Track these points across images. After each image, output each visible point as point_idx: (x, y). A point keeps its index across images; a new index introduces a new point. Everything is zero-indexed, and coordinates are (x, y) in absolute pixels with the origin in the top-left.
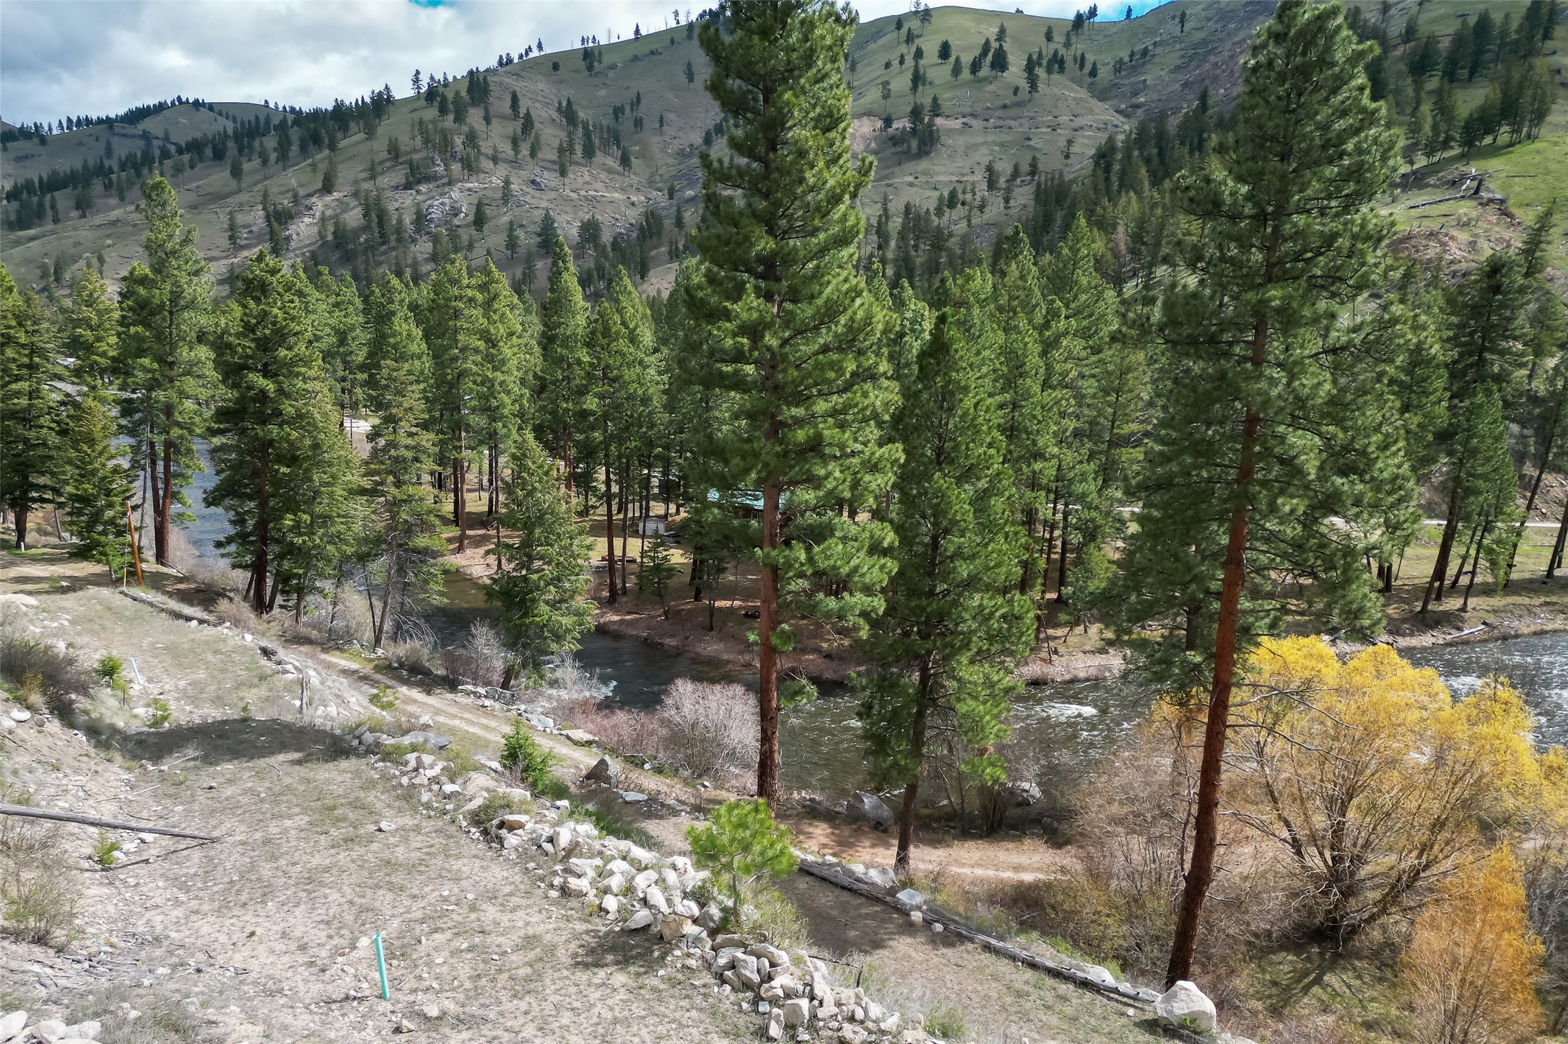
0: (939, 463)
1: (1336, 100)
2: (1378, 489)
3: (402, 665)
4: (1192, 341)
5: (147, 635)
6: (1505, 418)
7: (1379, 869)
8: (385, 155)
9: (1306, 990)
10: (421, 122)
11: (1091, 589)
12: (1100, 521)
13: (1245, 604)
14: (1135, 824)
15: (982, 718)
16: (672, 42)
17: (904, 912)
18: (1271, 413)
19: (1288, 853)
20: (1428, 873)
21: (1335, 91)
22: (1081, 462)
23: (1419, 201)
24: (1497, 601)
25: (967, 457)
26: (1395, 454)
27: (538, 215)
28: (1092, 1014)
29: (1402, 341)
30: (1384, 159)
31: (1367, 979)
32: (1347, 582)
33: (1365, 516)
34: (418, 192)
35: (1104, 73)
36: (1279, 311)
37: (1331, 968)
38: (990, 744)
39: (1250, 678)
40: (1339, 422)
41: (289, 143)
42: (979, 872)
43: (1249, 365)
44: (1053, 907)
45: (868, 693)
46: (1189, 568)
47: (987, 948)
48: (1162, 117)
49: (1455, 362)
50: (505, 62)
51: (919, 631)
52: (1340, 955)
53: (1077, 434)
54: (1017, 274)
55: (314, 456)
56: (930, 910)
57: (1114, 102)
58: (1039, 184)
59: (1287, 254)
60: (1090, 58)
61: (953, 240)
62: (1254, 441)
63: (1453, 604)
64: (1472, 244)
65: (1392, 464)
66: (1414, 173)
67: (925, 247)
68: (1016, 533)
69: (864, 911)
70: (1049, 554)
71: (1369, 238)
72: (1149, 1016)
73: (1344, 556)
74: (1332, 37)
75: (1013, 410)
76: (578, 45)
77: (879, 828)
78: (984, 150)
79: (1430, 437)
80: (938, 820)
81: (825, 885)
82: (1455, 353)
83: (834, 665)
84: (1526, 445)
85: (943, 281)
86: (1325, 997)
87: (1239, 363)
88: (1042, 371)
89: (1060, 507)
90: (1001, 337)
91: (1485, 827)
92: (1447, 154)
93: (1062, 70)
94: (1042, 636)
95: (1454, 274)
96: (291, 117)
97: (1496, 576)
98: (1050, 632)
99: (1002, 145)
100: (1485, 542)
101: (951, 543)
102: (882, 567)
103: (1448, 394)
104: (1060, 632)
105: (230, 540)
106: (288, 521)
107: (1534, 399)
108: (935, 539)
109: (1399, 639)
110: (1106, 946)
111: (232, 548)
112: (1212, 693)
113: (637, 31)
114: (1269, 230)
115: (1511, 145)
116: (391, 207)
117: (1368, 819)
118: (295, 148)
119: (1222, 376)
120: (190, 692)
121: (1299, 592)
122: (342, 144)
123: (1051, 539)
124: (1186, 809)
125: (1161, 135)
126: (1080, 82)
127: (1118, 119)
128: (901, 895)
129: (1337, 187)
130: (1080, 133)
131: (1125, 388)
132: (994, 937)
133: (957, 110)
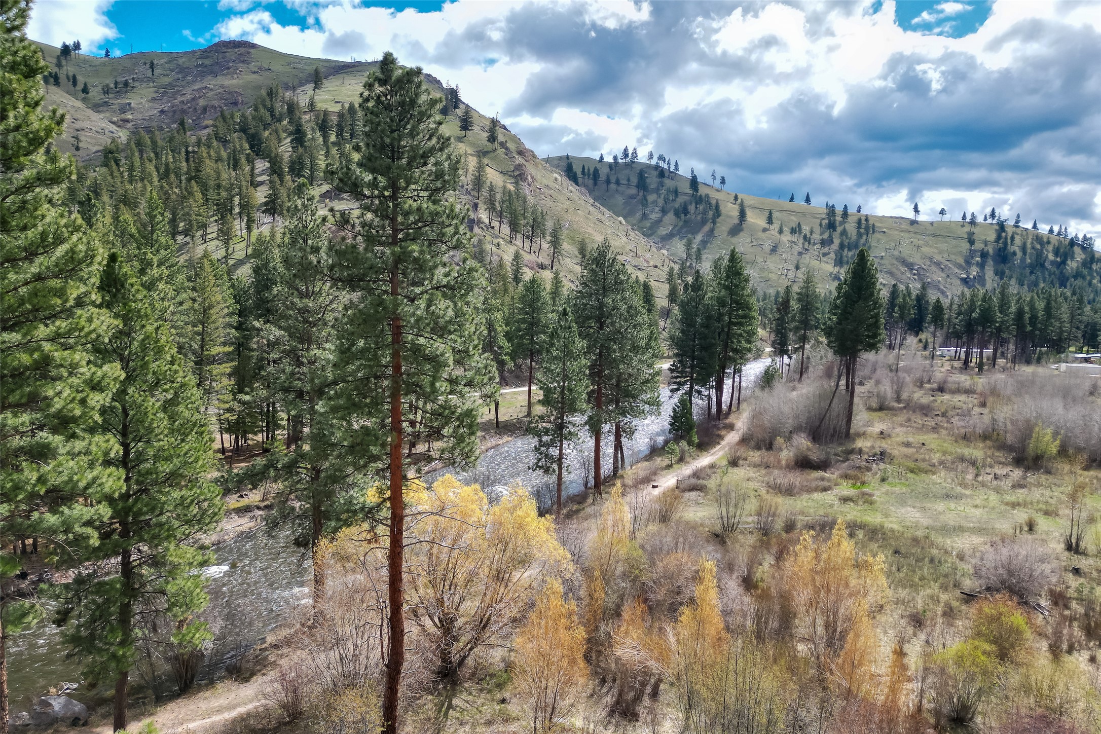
2: (479, 373)
9: (446, 716)
31: (474, 693)
35: (95, 92)
39: (409, 511)
52: (455, 685)
59: (408, 224)
60: (81, 80)
93: (57, 82)
108: (125, 447)
112: (392, 525)
126: (74, 95)
127: (113, 128)
129: (428, 184)
130: (82, 133)
131: (210, 321)
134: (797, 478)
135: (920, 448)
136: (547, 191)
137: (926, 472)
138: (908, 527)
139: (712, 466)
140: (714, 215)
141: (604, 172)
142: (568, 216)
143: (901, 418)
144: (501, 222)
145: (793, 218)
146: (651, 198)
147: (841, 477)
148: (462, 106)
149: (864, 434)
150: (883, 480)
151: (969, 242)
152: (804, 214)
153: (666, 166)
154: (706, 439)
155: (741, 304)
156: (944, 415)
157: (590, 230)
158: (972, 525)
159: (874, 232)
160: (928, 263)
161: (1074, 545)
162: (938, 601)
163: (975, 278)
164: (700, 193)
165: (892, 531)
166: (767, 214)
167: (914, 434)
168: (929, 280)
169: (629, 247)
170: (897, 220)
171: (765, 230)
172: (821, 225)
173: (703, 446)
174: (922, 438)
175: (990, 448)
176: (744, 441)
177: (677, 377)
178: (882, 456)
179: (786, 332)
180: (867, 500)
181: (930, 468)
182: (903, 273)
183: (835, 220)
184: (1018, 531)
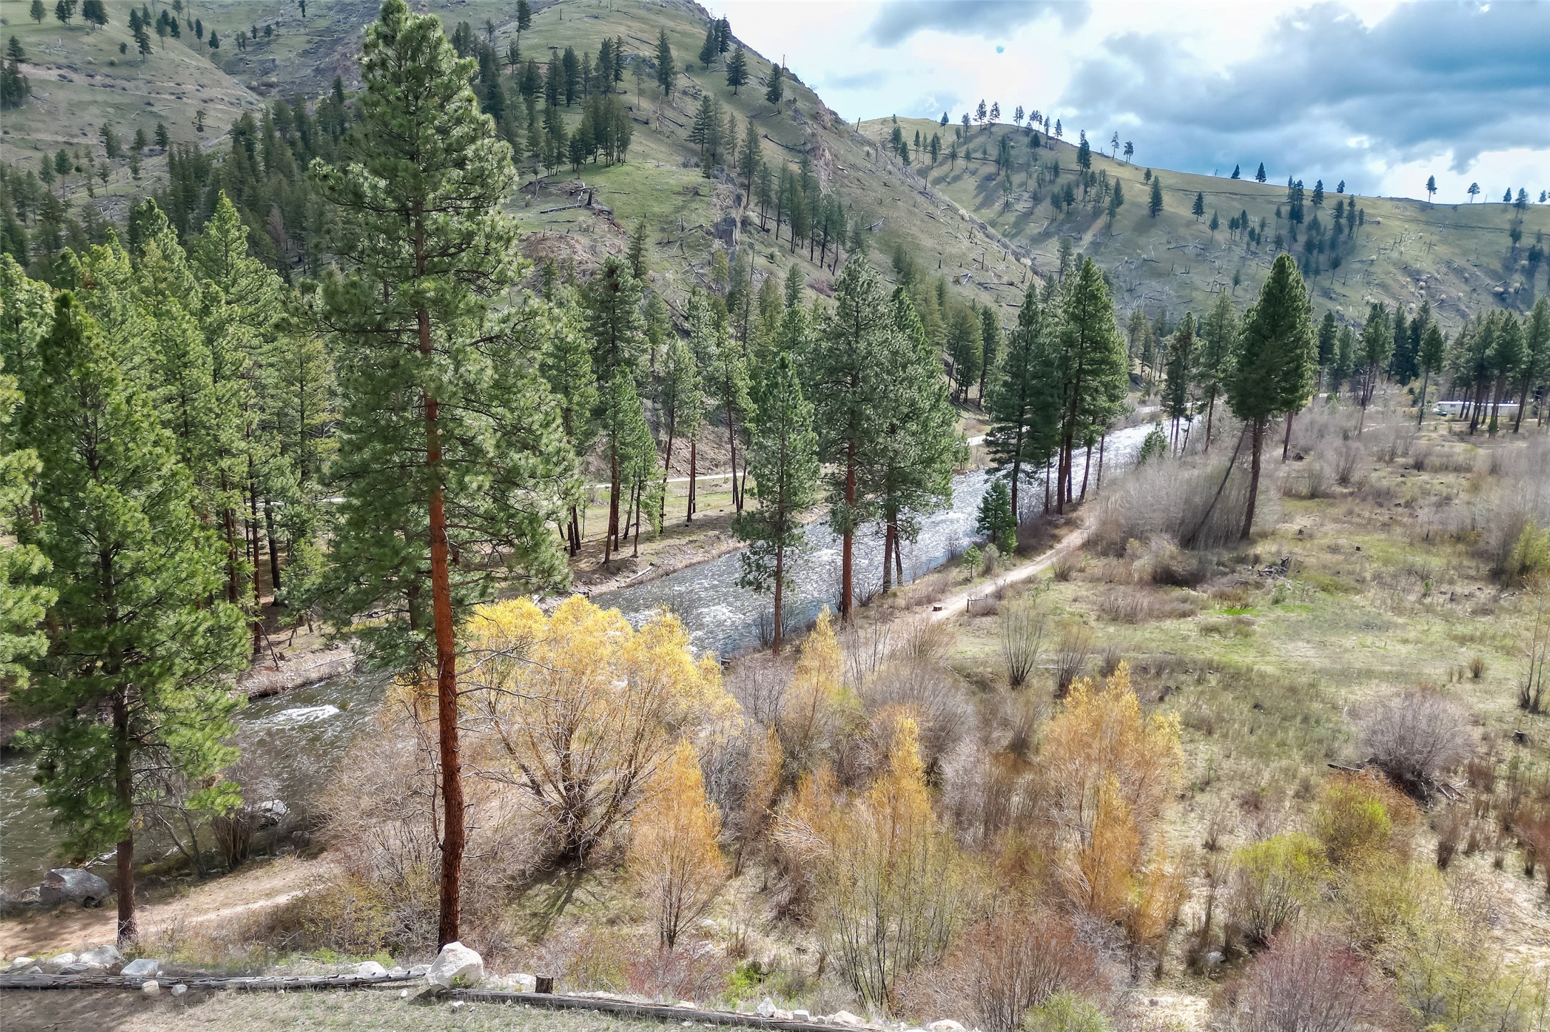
0: (94, 469)
1: (451, 107)
2: (547, 461)
4: (360, 330)
6: (639, 395)
7: (602, 787)
9: (560, 910)
11: (306, 587)
12: (306, 516)
13: (455, 578)
14: (390, 810)
15: (201, 746)
17: (134, 987)
18: (446, 396)
19: (528, 797)
20: (637, 778)
21: (448, 98)
22: (274, 456)
23: (548, 207)
24: (658, 545)
25: (128, 459)
26: (556, 430)
28: (365, 1011)
29: (543, 331)
30: (500, 168)
31: (606, 882)
32: (537, 545)
33: (542, 486)
35: (227, 45)
36: (435, 302)
37: (578, 885)
38: (217, 771)
39: (472, 645)
40: (505, 404)
42: (226, 912)
43: (418, 353)
44: (312, 921)
45: (46, 750)
46: (397, 553)
47: (243, 989)
48: (298, 102)
49: (596, 349)
51: (103, 667)
52: (583, 871)
53: (264, 426)
54: (159, 253)
56: (168, 973)
57: (245, 77)
58: (171, 156)
59: (434, 249)
60: (208, 27)
61: (71, 211)
62: (436, 425)
63: (626, 552)
64: (593, 248)
65: (554, 439)
66: (539, 182)
67: (34, 216)
68: (208, 538)
69: (79, 1005)
70: (256, 556)
71: (500, 238)
72: (422, 990)
73: (531, 523)
74: (436, 48)
75: (183, 403)
77: (90, 903)
78: (94, 110)
79: (588, 414)
80: (167, 872)
81: (18, 994)
82: (594, 341)
84: (658, 416)
85: (64, 257)
86: (575, 912)
87: (409, 350)
88: (210, 360)
89: (261, 505)
90: (152, 323)
91: (672, 729)
92: (561, 168)
93: (176, 33)
94: (263, 643)
95: (584, 272)
97: (653, 525)
98: (272, 637)
99: (117, 107)
100: (642, 498)
101: (126, 560)
102: (35, 599)
103: (595, 376)
104: (283, 636)
107: (658, 379)
108: (105, 556)
109: (593, 588)
110: (373, 938)
112: (439, 666)
114: (413, 225)
115: (608, 166)
117: (587, 748)
119: (395, 364)
121: (502, 560)
123: (256, 541)
124: (432, 779)
125: (301, 119)
126: (200, 51)
127: (252, 96)
128: (126, 971)
129: (465, 189)
130: (211, 105)
131: (309, 377)
132: (249, 975)
133: (48, 58)
134: (1145, 599)
135: (1352, 554)
136: (852, 173)
137: (1346, 591)
138: (1289, 671)
139: (1030, 580)
140: (1112, 202)
141: (948, 139)
142: (883, 211)
143: (1339, 510)
144: (779, 222)
145: (1236, 204)
146: (1017, 178)
147: (1215, 596)
148: (732, 47)
149: (1273, 533)
150: (1276, 602)
151: (1512, 235)
152: (1253, 197)
153: (1042, 129)
154: (1033, 542)
155: (1096, 342)
156: (1408, 505)
157: (915, 231)
158: (1388, 668)
159: (1361, 223)
160: (1444, 269)
161: (1532, 701)
162: (1294, 777)
163: (1517, 292)
164: (1092, 168)
165: (1262, 676)
166: (1195, 198)
167: (1351, 533)
168: (1444, 296)
169: (973, 255)
170: (1400, 204)
171: (1189, 224)
172: (1278, 214)
173: (1024, 552)
174: (1358, 540)
175: (1460, 554)
176: (1088, 545)
177: (996, 452)
178: (1284, 567)
179: (1183, 383)
180: (1242, 630)
181: (1353, 584)
182: (1403, 287)
183: (1301, 206)
184: (1455, 678)
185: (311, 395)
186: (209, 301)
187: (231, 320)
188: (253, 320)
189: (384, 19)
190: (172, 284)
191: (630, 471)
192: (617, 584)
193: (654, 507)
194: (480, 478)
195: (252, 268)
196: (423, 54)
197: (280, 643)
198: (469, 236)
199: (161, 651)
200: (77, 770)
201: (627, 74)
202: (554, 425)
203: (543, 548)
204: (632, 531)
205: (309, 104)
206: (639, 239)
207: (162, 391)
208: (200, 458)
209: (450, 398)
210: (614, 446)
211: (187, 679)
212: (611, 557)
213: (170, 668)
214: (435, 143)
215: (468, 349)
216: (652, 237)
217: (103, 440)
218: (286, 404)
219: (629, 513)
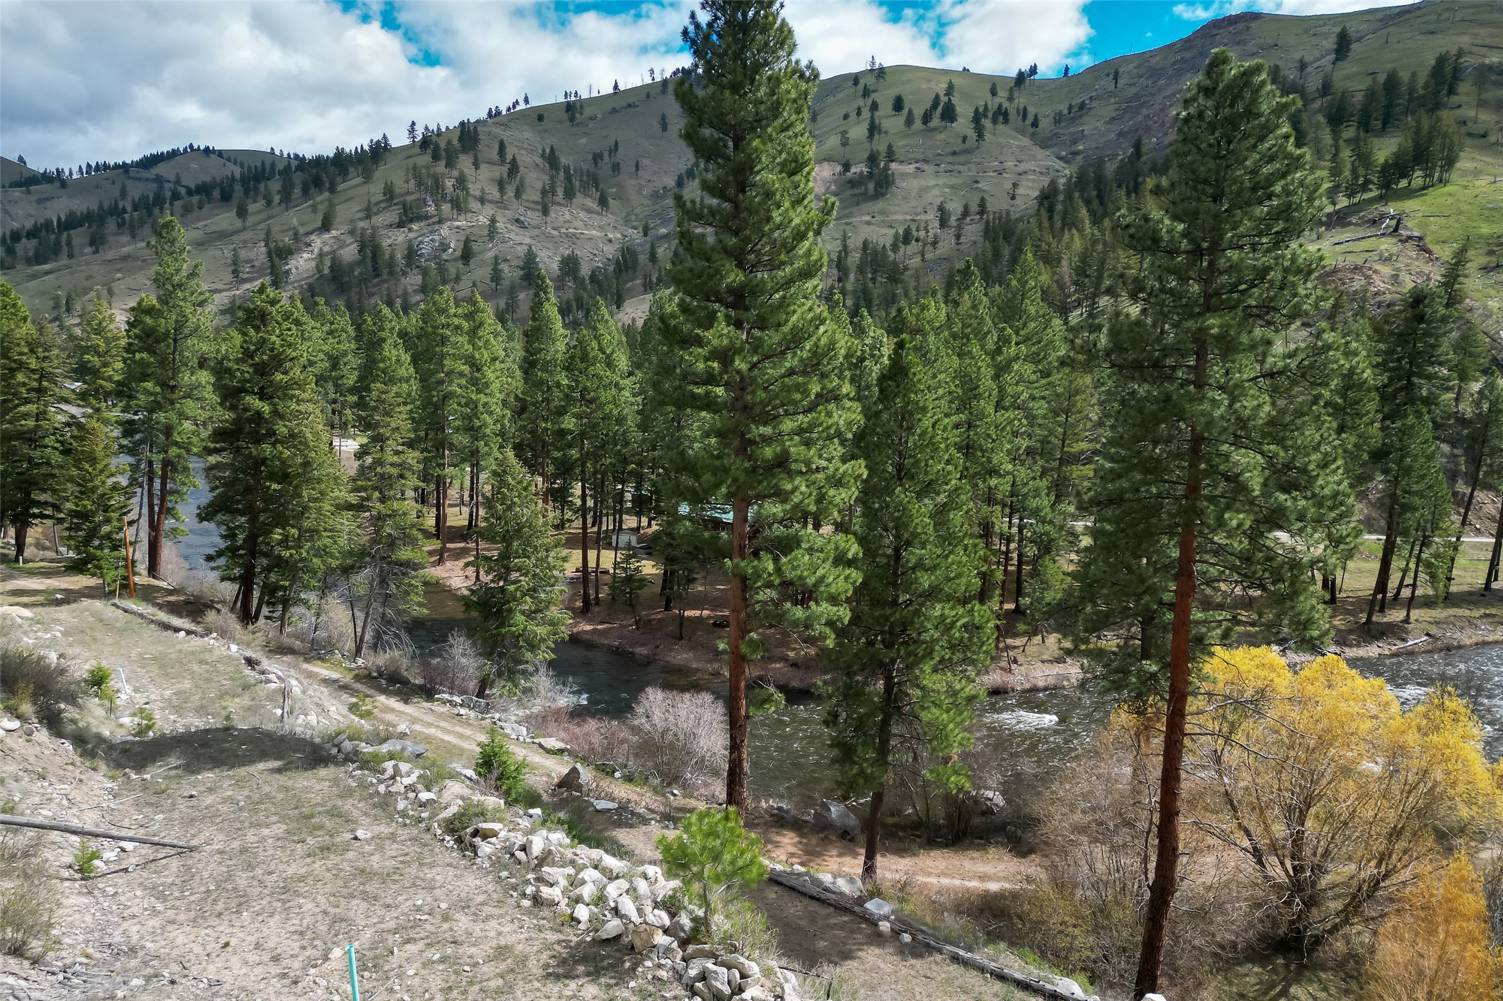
0: (900, 479)
1: (1263, 147)
2: (1320, 505)
3: (381, 675)
4: (1137, 366)
5: (136, 646)
6: (1436, 438)
7: (1339, 879)
8: (381, 197)
10: (415, 168)
11: (1048, 599)
12: (1054, 535)
13: (1197, 615)
14: (1099, 832)
15: (945, 726)
16: (648, 96)
17: (872, 922)
18: (1215, 432)
19: (1249, 863)
20: (1387, 883)
21: (1262, 139)
22: (1034, 478)
23: (1343, 237)
24: (1439, 613)
25: (926, 473)
26: (1334, 471)
27: (521, 251)
29: (1335, 366)
30: (1311, 199)
32: (1295, 594)
33: (1309, 530)
34: (410, 230)
35: (1045, 124)
36: (1217, 338)
37: (1297, 981)
38: (955, 751)
39: (1205, 686)
40: (1280, 442)
41: (292, 186)
42: (945, 881)
43: (1192, 388)
44: (1020, 917)
45: (834, 700)
46: (1142, 580)
47: (956, 959)
48: (1100, 163)
49: (1385, 386)
50: (494, 114)
51: (883, 640)
53: (1030, 452)
54: (969, 304)
55: (305, 473)
56: (898, 920)
57: (1055, 149)
58: (987, 222)
59: (1223, 286)
60: (1032, 110)
61: (907, 273)
62: (1200, 459)
63: (1396, 615)
64: (1395, 277)
65: (1333, 481)
66: (1337, 212)
67: (882, 279)
68: (975, 546)
69: (833, 921)
70: (1006, 566)
71: (1299, 271)
73: (1291, 569)
74: (1257, 91)
75: (969, 429)
76: (561, 99)
77: (845, 838)
78: (936, 192)
79: (1365, 456)
80: (904, 828)
81: (794, 895)
82: (1385, 378)
83: (800, 673)
84: (1457, 464)
85: (900, 310)
87: (1182, 386)
88: (995, 393)
89: (1016, 521)
90: (955, 362)
91: (1443, 837)
92: (1366, 196)
93: (1006, 121)
94: (1002, 645)
95: (1379, 305)
96: (294, 164)
97: (1435, 589)
98: (1009, 641)
99: (952, 187)
100: (1424, 556)
101: (913, 555)
102: (847, 578)
103: (1380, 416)
104: (1018, 642)
105: (220, 554)
106: (277, 535)
107: (1462, 421)
108: (897, 550)
109: (1347, 650)
110: (1075, 957)
111: (222, 561)
112: (1169, 701)
113: (616, 86)
114: (1205, 264)
115: (1425, 188)
116: (385, 243)
117: (1326, 829)
118: (297, 191)
119: (1167, 398)
120: (175, 701)
121: (1249, 603)
122: (341, 187)
123: (1008, 552)
124: (1147, 816)
125: (1099, 179)
126: (1022, 132)
127: (1059, 165)
128: (869, 905)
129: (1267, 225)
130: (1024, 177)
131: (1074, 410)
132: (962, 948)
133: (910, 156)
185: (1074, 426)
186: (1004, 341)
187: (1017, 358)
188: (1034, 359)
189: (1208, 73)
190: (974, 329)
191: (1412, 523)
192: (1379, 651)
193: (1441, 569)
194: (1241, 516)
195: (1041, 313)
196: (1243, 98)
197: (1015, 647)
198: (1266, 270)
199: (926, 637)
200: (854, 722)
201: (1464, 87)
202: (1333, 467)
203: (1302, 598)
204: (1406, 593)
205: (1108, 165)
206: (1457, 264)
207: (955, 418)
208: (976, 474)
209: (1220, 433)
210: (1394, 494)
211: (944, 665)
212: (1374, 619)
213: (931, 653)
214: (1242, 183)
215: (1247, 384)
216: (1477, 259)
217: (910, 456)
218: (1051, 432)
219: (1405, 571)
